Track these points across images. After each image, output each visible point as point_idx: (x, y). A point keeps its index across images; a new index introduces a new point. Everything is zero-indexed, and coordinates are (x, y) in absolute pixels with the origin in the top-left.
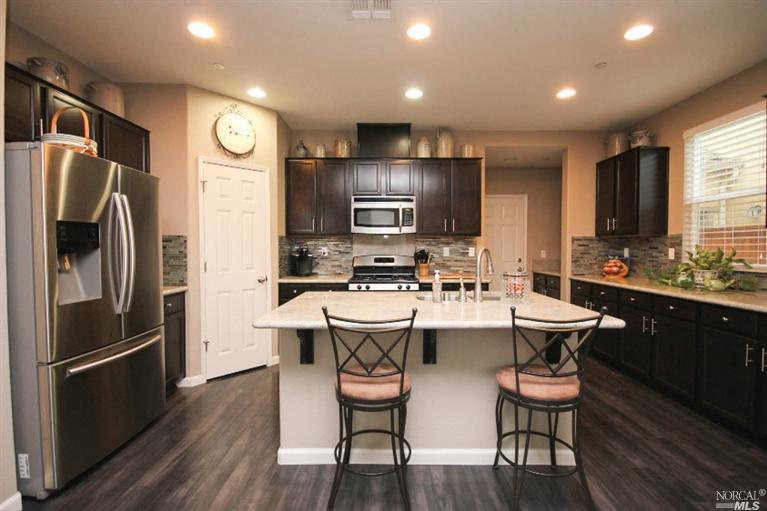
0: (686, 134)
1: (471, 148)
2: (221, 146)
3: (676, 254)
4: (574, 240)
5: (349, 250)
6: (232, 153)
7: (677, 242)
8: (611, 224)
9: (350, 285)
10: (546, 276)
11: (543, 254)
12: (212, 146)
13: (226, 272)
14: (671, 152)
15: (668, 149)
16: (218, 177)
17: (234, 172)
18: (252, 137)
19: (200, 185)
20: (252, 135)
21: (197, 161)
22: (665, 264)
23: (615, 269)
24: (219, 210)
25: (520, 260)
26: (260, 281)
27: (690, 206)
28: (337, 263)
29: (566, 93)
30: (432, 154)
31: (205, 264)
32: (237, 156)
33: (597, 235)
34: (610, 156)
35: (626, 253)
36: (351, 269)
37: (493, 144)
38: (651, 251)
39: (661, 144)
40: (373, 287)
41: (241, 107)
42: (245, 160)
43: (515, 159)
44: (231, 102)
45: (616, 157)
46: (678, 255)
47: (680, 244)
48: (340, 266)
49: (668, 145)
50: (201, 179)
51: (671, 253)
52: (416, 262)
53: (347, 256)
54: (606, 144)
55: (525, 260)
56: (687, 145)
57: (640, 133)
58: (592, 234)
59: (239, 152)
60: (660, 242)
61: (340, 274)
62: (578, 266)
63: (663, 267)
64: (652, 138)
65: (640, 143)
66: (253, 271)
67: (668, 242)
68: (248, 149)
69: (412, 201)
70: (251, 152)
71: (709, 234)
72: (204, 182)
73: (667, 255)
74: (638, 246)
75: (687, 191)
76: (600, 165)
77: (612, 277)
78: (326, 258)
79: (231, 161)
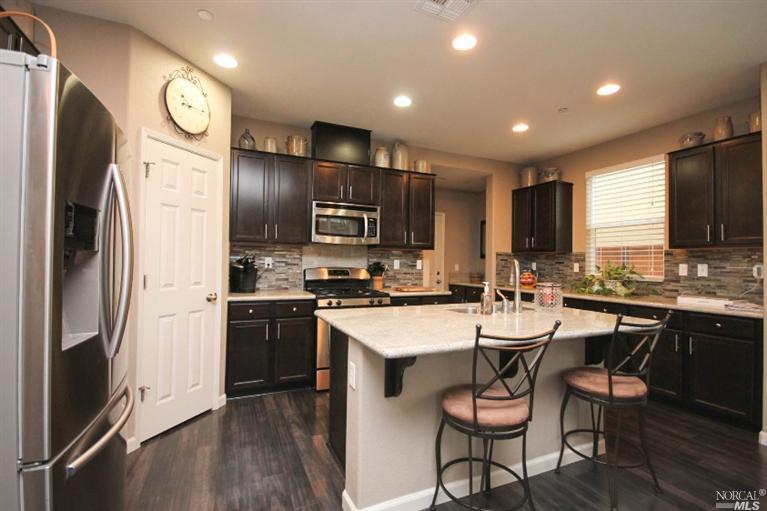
0: (587, 174)
1: (425, 164)
2: (170, 119)
3: (580, 267)
4: (498, 254)
5: (296, 262)
6: (184, 131)
7: (581, 259)
8: (530, 242)
9: (319, 301)
10: (466, 288)
11: (457, 268)
12: (160, 117)
13: (170, 289)
14: (574, 187)
15: (571, 185)
17: (183, 156)
18: (206, 114)
19: (143, 167)
20: (207, 112)
21: (139, 133)
22: (571, 276)
23: (530, 280)
24: (164, 205)
25: (438, 273)
26: (209, 300)
27: (589, 230)
28: (283, 276)
29: (521, 128)
30: (390, 165)
31: (145, 278)
32: (189, 135)
33: (513, 251)
34: (524, 186)
35: (534, 266)
36: (302, 283)
37: (439, 163)
38: (557, 266)
39: (566, 179)
40: (344, 302)
41: (195, 74)
42: (197, 143)
43: (444, 179)
44: (184, 66)
45: (528, 188)
46: (582, 269)
47: (584, 260)
48: (287, 279)
49: (573, 182)
50: (144, 158)
51: (576, 267)
52: (372, 275)
53: (295, 268)
54: (520, 176)
55: (442, 273)
56: (588, 183)
57: (551, 169)
58: (509, 250)
59: (192, 131)
60: (566, 259)
61: (287, 289)
62: (502, 278)
63: (568, 278)
64: (560, 175)
65: (551, 179)
66: (202, 286)
67: (573, 258)
68: (200, 130)
69: (375, 210)
70: (203, 134)
71: (607, 253)
72: (147, 164)
73: (572, 268)
74: (544, 261)
75: (588, 219)
76: (515, 193)
77: (526, 287)
78: (271, 270)
79: (182, 142)
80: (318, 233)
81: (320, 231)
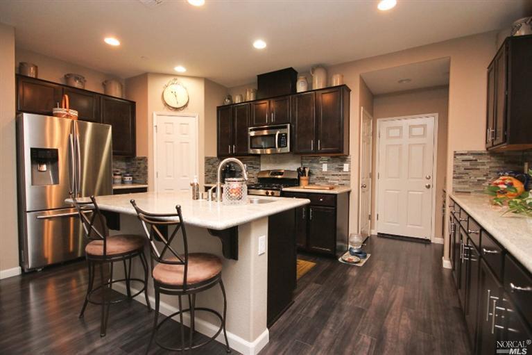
2: (166, 105)
4: (456, 154)
5: (258, 167)
6: (174, 108)
8: (489, 135)
12: (163, 105)
13: (170, 178)
16: (165, 123)
17: (177, 119)
18: (186, 97)
19: (155, 128)
21: (153, 115)
28: (252, 175)
30: (308, 88)
31: (157, 173)
32: (176, 109)
42: (182, 111)
44: (173, 78)
48: (253, 177)
50: (155, 124)
58: (481, 148)
59: (178, 107)
66: (187, 178)
68: (183, 104)
69: (286, 127)
70: (186, 106)
72: (156, 126)
79: (173, 113)
80: (251, 148)
81: (253, 146)
